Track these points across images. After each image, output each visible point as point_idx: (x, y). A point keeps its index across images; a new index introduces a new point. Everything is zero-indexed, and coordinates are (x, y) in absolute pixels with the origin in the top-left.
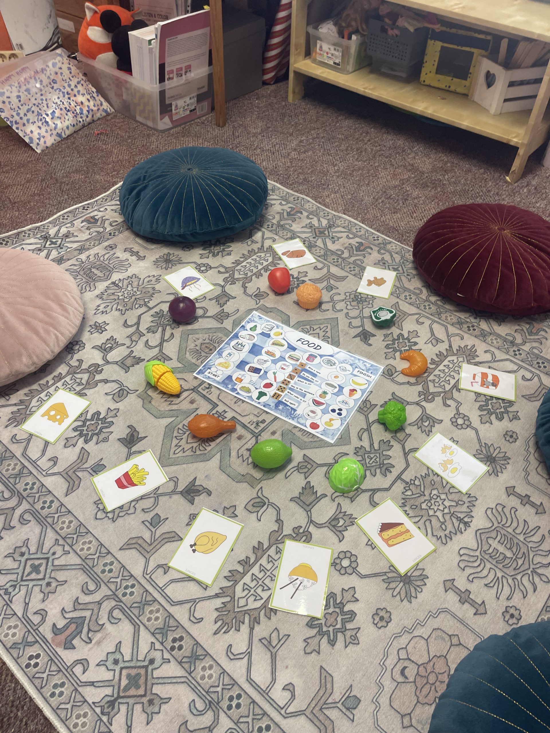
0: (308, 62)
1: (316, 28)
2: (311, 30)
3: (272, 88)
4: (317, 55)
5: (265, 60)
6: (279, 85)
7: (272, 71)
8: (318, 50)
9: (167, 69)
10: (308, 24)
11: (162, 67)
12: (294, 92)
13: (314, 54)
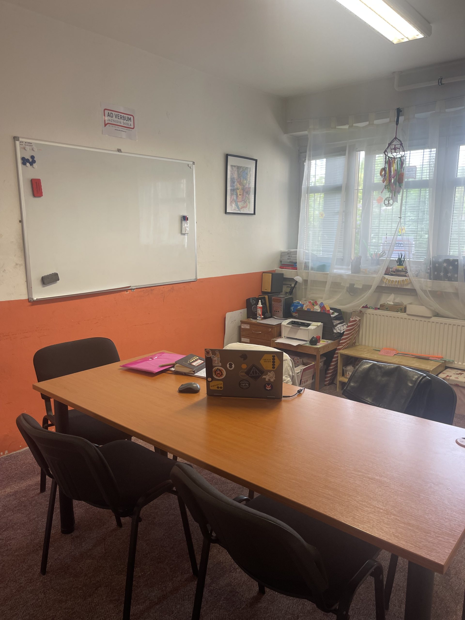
0: (343, 378)
1: (346, 367)
2: (344, 368)
3: (328, 387)
4: (347, 376)
5: (326, 378)
6: (330, 386)
7: (328, 381)
8: (347, 374)
9: (302, 381)
10: (343, 366)
11: (301, 380)
12: (339, 388)
13: (346, 376)
